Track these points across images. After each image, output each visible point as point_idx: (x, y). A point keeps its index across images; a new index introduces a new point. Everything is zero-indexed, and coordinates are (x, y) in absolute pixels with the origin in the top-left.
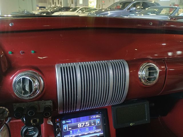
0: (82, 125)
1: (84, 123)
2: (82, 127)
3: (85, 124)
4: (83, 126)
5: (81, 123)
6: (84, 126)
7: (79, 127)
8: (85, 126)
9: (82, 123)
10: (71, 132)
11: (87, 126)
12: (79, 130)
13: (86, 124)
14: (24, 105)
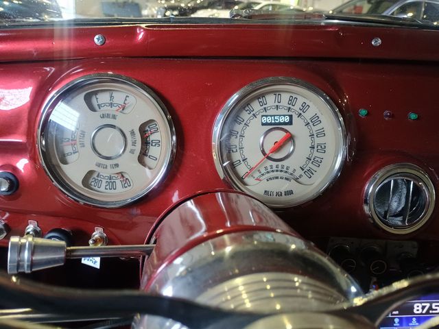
0: (423, 308)
1: (428, 305)
2: (422, 314)
3: (430, 308)
4: (424, 312)
5: (421, 303)
6: (428, 312)
7: (415, 311)
8: (431, 312)
9: (424, 304)
10: (397, 320)
11: (434, 312)
12: (414, 319)
13: (434, 307)
14: (352, 243)
